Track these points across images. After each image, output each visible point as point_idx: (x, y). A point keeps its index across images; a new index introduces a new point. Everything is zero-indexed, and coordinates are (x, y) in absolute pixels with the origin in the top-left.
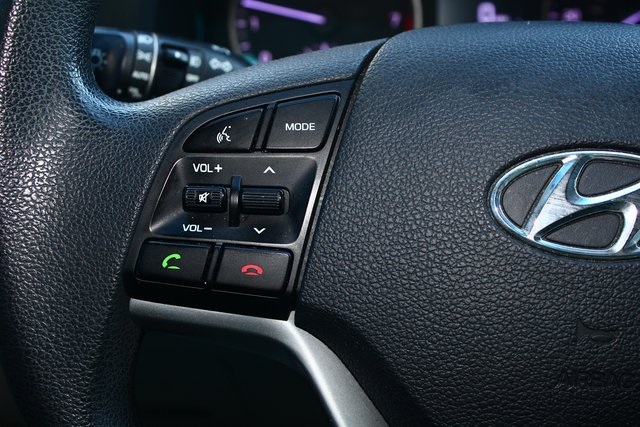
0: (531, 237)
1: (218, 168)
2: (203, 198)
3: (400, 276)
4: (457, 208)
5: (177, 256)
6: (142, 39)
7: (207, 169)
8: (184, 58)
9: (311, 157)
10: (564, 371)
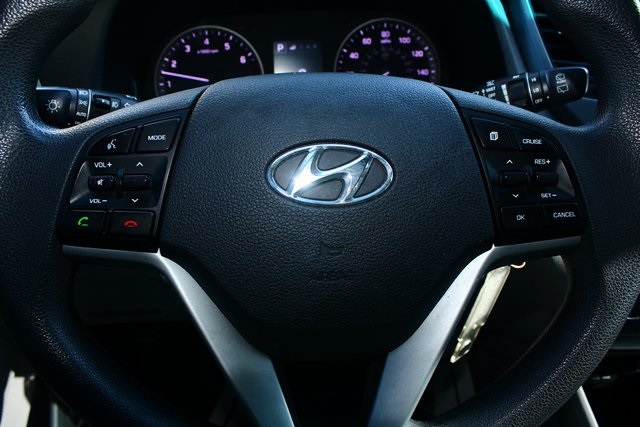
0: (292, 196)
1: (109, 165)
2: (100, 182)
3: (218, 223)
4: (248, 181)
5: (86, 218)
6: (82, 92)
7: (103, 165)
8: (108, 102)
9: (164, 154)
10: (314, 273)
